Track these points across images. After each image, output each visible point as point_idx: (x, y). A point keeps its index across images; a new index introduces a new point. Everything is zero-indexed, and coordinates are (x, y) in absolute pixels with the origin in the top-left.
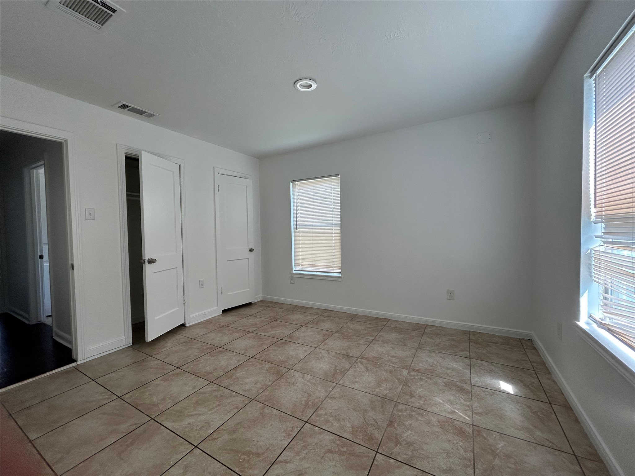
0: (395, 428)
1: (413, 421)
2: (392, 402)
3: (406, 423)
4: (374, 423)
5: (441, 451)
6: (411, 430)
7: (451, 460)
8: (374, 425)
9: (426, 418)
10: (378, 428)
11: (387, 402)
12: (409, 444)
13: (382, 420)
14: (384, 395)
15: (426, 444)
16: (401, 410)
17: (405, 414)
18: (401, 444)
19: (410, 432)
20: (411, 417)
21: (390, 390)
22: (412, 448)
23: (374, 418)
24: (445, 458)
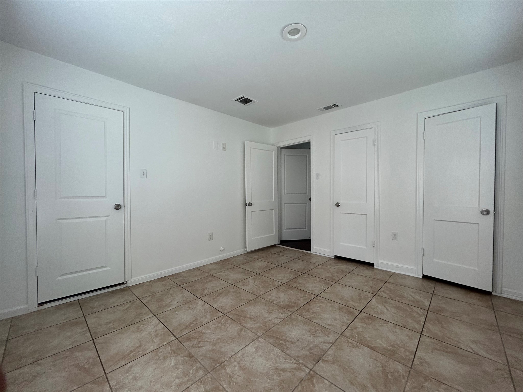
0: (184, 356)
1: (179, 373)
2: (212, 369)
3: (182, 367)
4: (199, 345)
5: (141, 375)
6: (173, 367)
7: (130, 377)
8: (197, 345)
9: (174, 387)
10: (193, 346)
11: (214, 365)
12: (165, 358)
13: (197, 351)
14: (224, 366)
15: (155, 369)
16: (197, 371)
17: (191, 372)
18: (170, 353)
19: (172, 364)
20: (185, 374)
21: (230, 376)
22: (162, 358)
23: (203, 347)
24: (135, 374)
